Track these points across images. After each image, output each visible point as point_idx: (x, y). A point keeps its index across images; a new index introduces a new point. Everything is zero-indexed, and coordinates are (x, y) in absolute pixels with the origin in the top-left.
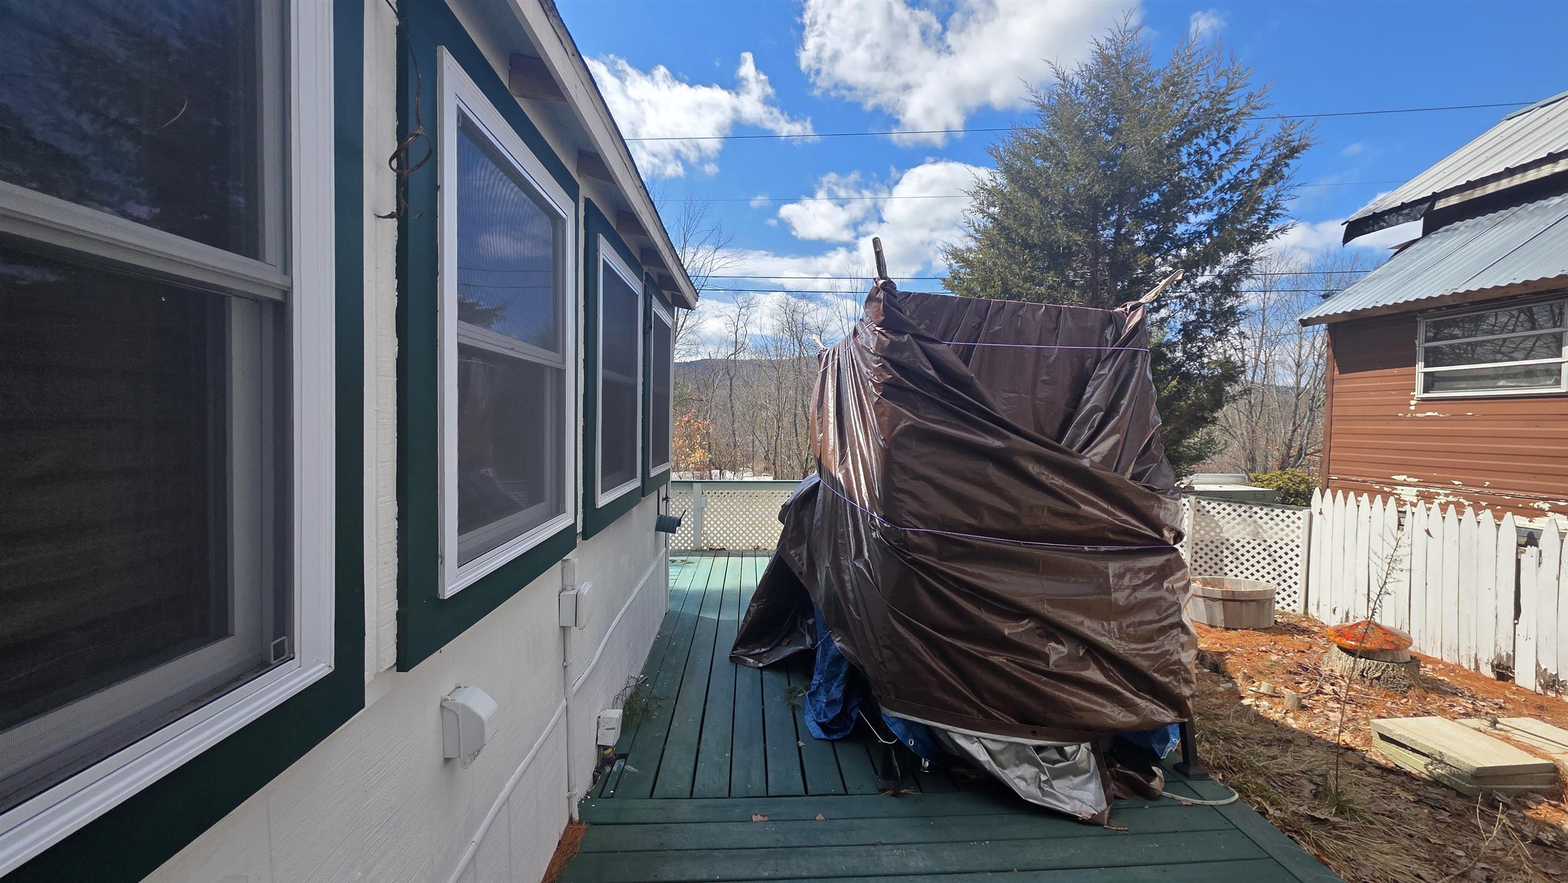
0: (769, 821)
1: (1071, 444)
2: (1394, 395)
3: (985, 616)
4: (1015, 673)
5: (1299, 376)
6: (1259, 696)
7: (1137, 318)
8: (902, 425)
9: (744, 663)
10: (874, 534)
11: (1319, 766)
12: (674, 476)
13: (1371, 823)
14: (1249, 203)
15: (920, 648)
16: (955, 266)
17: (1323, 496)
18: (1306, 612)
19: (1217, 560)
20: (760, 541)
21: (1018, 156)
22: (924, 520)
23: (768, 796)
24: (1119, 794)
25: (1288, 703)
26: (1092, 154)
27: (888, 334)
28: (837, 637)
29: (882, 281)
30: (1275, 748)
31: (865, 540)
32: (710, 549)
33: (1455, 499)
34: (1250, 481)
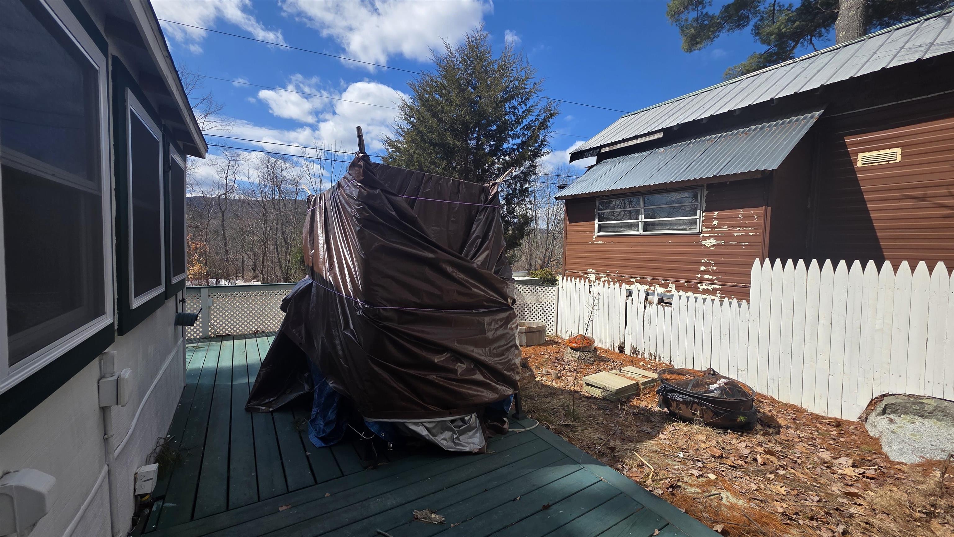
0: (292, 507)
1: (467, 255)
2: (588, 234)
3: (424, 354)
4: (441, 383)
5: (548, 224)
6: (542, 375)
7: (495, 191)
8: (376, 244)
9: (258, 411)
10: (358, 313)
11: (566, 402)
12: (188, 284)
13: (585, 422)
14: (533, 138)
15: (388, 378)
16: (391, 150)
17: (563, 280)
18: (556, 334)
19: (522, 313)
20: (259, 327)
21: (424, 90)
22: (391, 302)
23: (288, 492)
24: (490, 435)
25: (553, 376)
26: (465, 98)
27: (365, 188)
28: (330, 381)
29: (361, 155)
30: (549, 398)
31: (350, 317)
32: (217, 336)
33: (607, 279)
34: (529, 275)
